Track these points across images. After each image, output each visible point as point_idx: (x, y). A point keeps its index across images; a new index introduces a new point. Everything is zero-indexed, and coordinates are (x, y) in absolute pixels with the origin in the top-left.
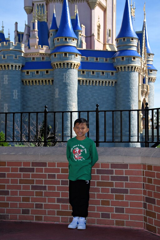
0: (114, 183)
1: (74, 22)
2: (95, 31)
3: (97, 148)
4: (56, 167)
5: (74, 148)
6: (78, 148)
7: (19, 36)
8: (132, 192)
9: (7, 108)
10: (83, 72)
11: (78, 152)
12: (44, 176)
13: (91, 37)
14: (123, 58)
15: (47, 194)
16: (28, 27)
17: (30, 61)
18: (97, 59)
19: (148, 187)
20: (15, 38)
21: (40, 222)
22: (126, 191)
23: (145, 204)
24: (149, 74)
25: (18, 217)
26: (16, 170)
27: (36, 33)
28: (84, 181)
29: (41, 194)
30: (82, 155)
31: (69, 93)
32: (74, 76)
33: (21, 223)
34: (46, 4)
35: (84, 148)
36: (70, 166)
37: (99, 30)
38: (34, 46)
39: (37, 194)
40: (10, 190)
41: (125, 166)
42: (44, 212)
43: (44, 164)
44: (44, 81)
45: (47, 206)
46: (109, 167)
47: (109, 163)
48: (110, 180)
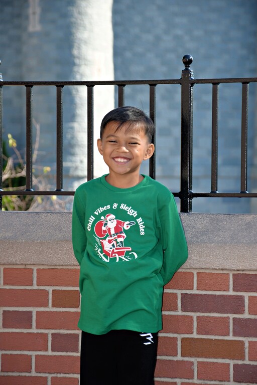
0: (247, 345)
3: (184, 216)
4: (35, 287)
5: (98, 218)
6: (113, 216)
11: (113, 232)
28: (134, 337)
30: (127, 242)
31: (80, 13)
35: (135, 214)
36: (86, 282)
46: (229, 286)
47: (226, 272)
48: (231, 334)
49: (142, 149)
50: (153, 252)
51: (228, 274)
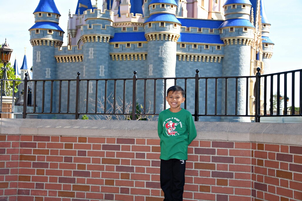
0: (216, 165)
4: (146, 145)
5: (166, 122)
6: (171, 122)
7: (108, 2)
10: (183, 46)
11: (171, 126)
13: (193, 3)
20: (104, 5)
28: (177, 161)
30: (176, 130)
31: (165, 70)
32: (172, 50)
35: (179, 121)
38: (125, 14)
44: (136, 55)
46: (210, 145)
47: (209, 141)
48: (211, 161)
49: (181, 100)
50: (184, 134)
51: (210, 142)
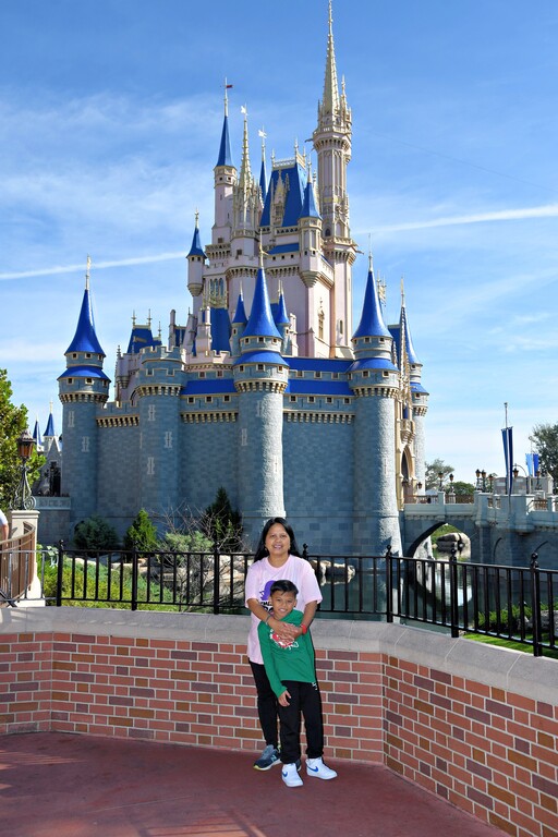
1: (277, 311)
2: (314, 324)
4: (234, 653)
7: (178, 333)
8: (364, 700)
9: (153, 466)
10: (293, 398)
12: (214, 668)
13: (307, 334)
14: (365, 373)
15: (218, 699)
16: (193, 319)
17: (195, 379)
18: (318, 375)
19: (390, 694)
20: (170, 337)
21: (207, 746)
22: (354, 700)
23: (385, 723)
24: (414, 400)
25: (170, 736)
26: (165, 654)
27: (208, 329)
29: (208, 698)
31: (267, 437)
32: (276, 405)
33: (175, 746)
34: (227, 279)
37: (321, 322)
38: (204, 352)
39: (202, 698)
40: (155, 689)
41: (353, 655)
42: (214, 731)
43: (213, 647)
44: (221, 415)
45: (218, 720)
